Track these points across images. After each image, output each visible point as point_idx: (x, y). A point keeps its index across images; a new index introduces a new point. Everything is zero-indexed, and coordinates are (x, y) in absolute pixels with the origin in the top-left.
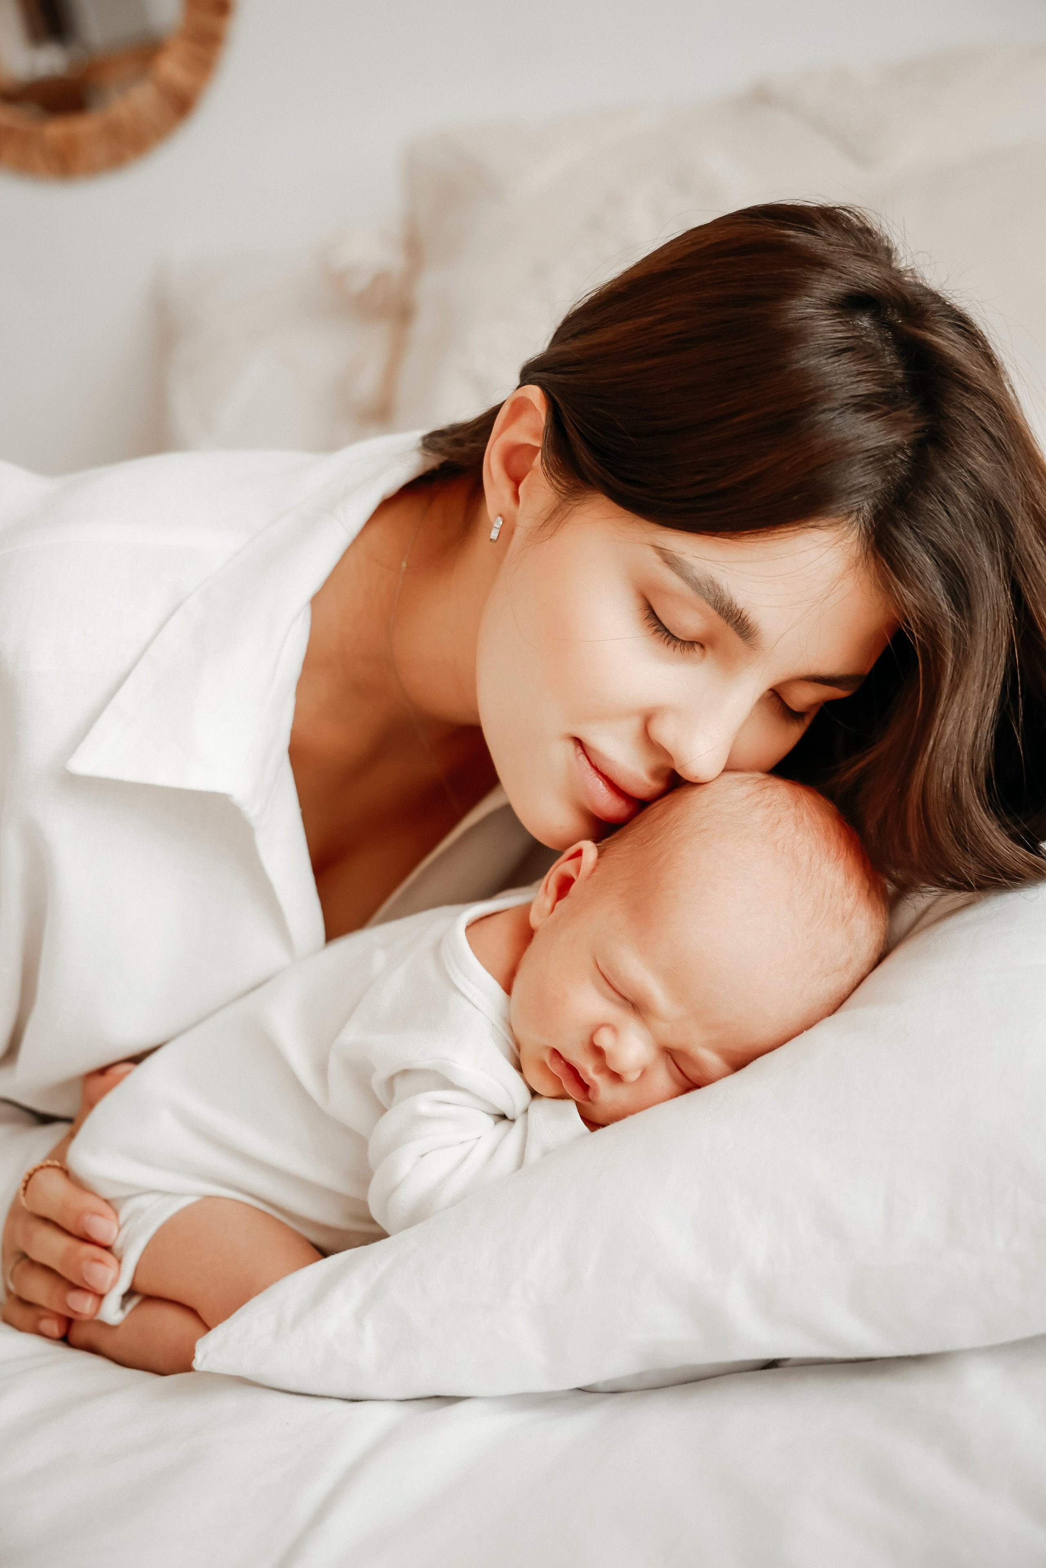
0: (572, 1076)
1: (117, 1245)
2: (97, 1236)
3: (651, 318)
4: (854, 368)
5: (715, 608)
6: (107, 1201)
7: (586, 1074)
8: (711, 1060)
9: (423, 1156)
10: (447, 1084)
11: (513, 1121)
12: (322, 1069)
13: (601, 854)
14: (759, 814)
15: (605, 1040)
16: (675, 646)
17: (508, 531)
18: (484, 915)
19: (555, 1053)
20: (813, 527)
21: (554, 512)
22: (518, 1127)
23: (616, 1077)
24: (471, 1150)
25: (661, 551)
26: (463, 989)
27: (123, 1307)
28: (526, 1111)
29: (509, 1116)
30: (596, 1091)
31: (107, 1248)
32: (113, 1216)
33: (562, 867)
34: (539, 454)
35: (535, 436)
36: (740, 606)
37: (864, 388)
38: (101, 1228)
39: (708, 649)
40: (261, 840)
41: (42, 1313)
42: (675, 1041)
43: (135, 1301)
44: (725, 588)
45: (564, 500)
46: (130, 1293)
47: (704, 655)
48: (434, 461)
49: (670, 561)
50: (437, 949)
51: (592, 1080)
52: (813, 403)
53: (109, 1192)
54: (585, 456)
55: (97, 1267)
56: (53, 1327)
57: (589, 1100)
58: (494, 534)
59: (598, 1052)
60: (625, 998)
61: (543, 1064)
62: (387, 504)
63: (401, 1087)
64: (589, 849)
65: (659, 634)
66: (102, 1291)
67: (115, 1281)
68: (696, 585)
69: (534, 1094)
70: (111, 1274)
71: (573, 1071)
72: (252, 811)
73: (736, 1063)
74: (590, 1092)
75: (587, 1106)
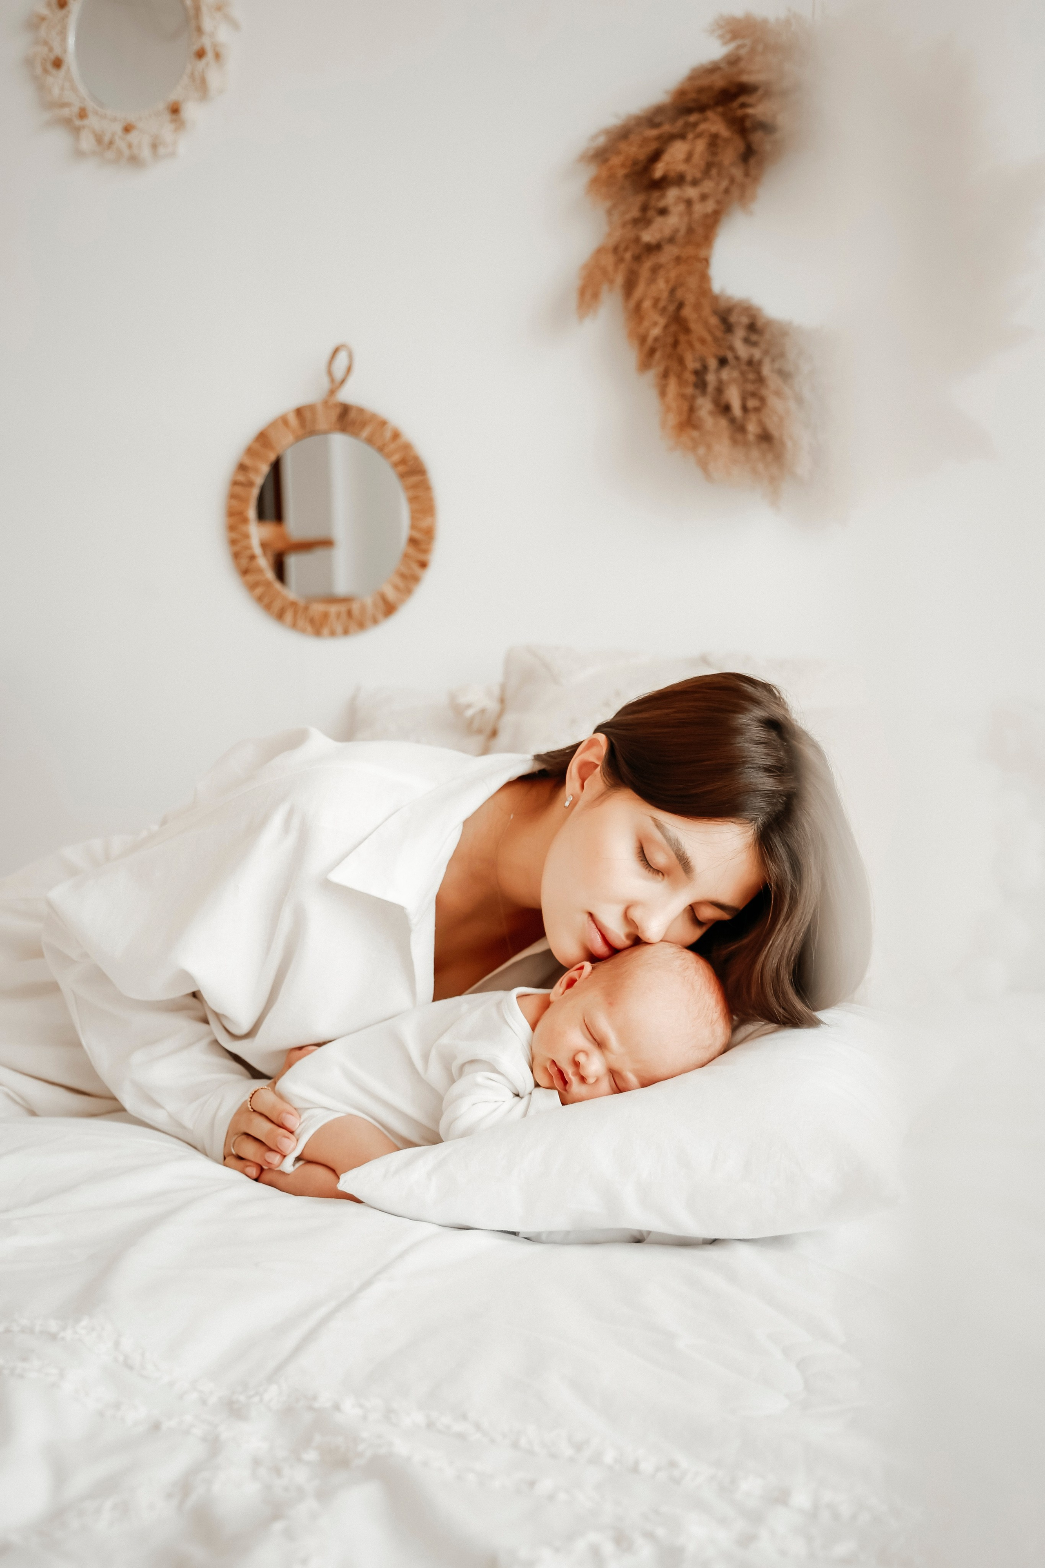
0: (559, 1076)
1: (297, 1132)
2: (288, 1124)
3: (670, 710)
4: (765, 751)
5: (676, 854)
6: (295, 1109)
7: (568, 1075)
8: (632, 1079)
9: (474, 1104)
10: (495, 1070)
11: (522, 1098)
12: (426, 1057)
13: (593, 969)
14: (678, 963)
15: (581, 1058)
16: (649, 870)
17: (573, 804)
18: (524, 994)
19: (554, 1062)
20: (732, 822)
21: (602, 795)
22: (524, 1101)
23: (583, 1079)
24: (500, 1106)
25: (654, 820)
26: (511, 1024)
27: (294, 1165)
28: (531, 1094)
29: (521, 1095)
30: (571, 1084)
31: (292, 1132)
32: (298, 1117)
33: (572, 973)
34: (599, 768)
35: (598, 758)
36: (688, 855)
37: (769, 762)
38: (291, 1121)
39: (666, 876)
40: (414, 937)
41: (248, 1163)
42: (617, 1066)
43: (301, 1163)
44: (683, 845)
45: (608, 789)
46: (298, 1159)
47: (663, 879)
48: (538, 767)
49: (658, 825)
50: (499, 1005)
51: (570, 1079)
52: (744, 762)
53: (298, 1104)
54: (624, 769)
55: (286, 1140)
56: (254, 1172)
57: (566, 1090)
58: (567, 804)
59: (576, 1064)
60: (595, 1040)
61: (546, 1069)
62: (510, 784)
63: (467, 1068)
64: (588, 966)
65: (643, 862)
66: (287, 1152)
67: (294, 1149)
68: (669, 840)
69: (537, 1085)
70: (292, 1146)
71: (561, 1073)
72: (414, 920)
73: (646, 1083)
74: (568, 1085)
75: (564, 1092)
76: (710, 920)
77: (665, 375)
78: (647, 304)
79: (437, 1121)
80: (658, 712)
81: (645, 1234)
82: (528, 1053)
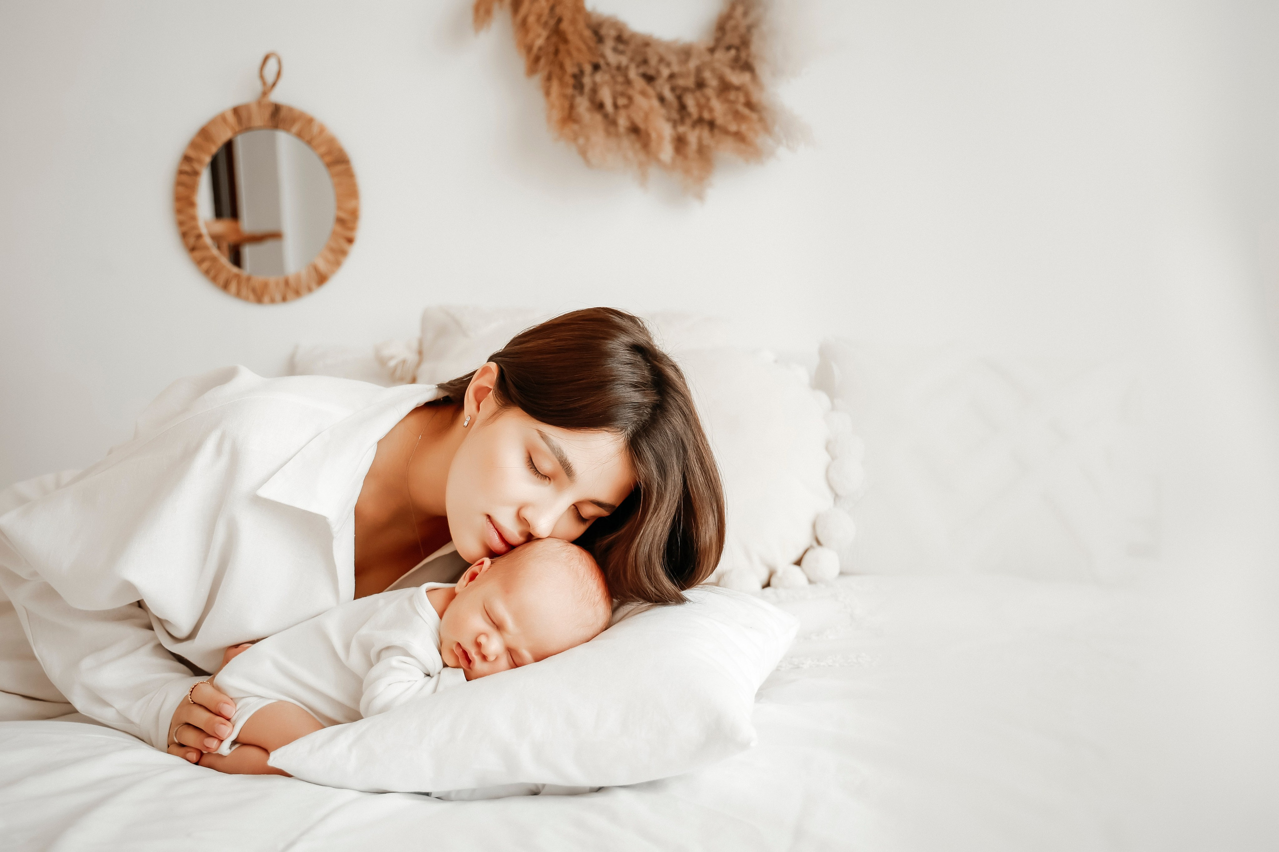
0: (464, 656)
1: (233, 719)
2: (225, 713)
3: (551, 340)
4: (631, 370)
5: (559, 461)
6: (232, 699)
7: (471, 654)
8: (527, 655)
9: (389, 685)
10: (407, 654)
11: (432, 677)
12: (347, 647)
13: (492, 563)
14: (564, 555)
15: (482, 640)
16: (538, 476)
17: (471, 424)
18: (433, 588)
19: (459, 645)
20: (606, 431)
21: (495, 413)
22: (434, 680)
23: (484, 658)
24: (412, 685)
25: (540, 432)
26: (421, 614)
27: (230, 748)
28: (439, 673)
29: (431, 675)
30: (474, 663)
31: (229, 720)
32: (234, 705)
33: (474, 568)
34: (492, 391)
35: (491, 384)
36: (570, 461)
37: (635, 379)
38: (227, 710)
39: (552, 480)
40: (335, 544)
41: (189, 750)
42: (513, 644)
43: (237, 746)
44: (565, 453)
45: (500, 409)
46: (234, 742)
47: (550, 483)
48: (442, 394)
49: (543, 437)
50: (410, 599)
51: (473, 658)
52: (614, 380)
53: (234, 694)
54: (513, 390)
55: (223, 726)
56: (194, 756)
57: (470, 668)
58: (466, 424)
59: (478, 645)
60: (494, 623)
61: (452, 651)
62: (417, 410)
63: (383, 654)
64: (487, 561)
65: (532, 470)
66: (223, 737)
67: (230, 734)
68: (552, 449)
69: (445, 665)
70: (229, 730)
71: (465, 653)
72: (335, 528)
73: (538, 659)
74: (471, 664)
75: (468, 670)
76: (593, 517)
77: (549, 78)
78: (532, 19)
79: (357, 700)
80: (540, 342)
81: (541, 788)
82: (437, 637)
